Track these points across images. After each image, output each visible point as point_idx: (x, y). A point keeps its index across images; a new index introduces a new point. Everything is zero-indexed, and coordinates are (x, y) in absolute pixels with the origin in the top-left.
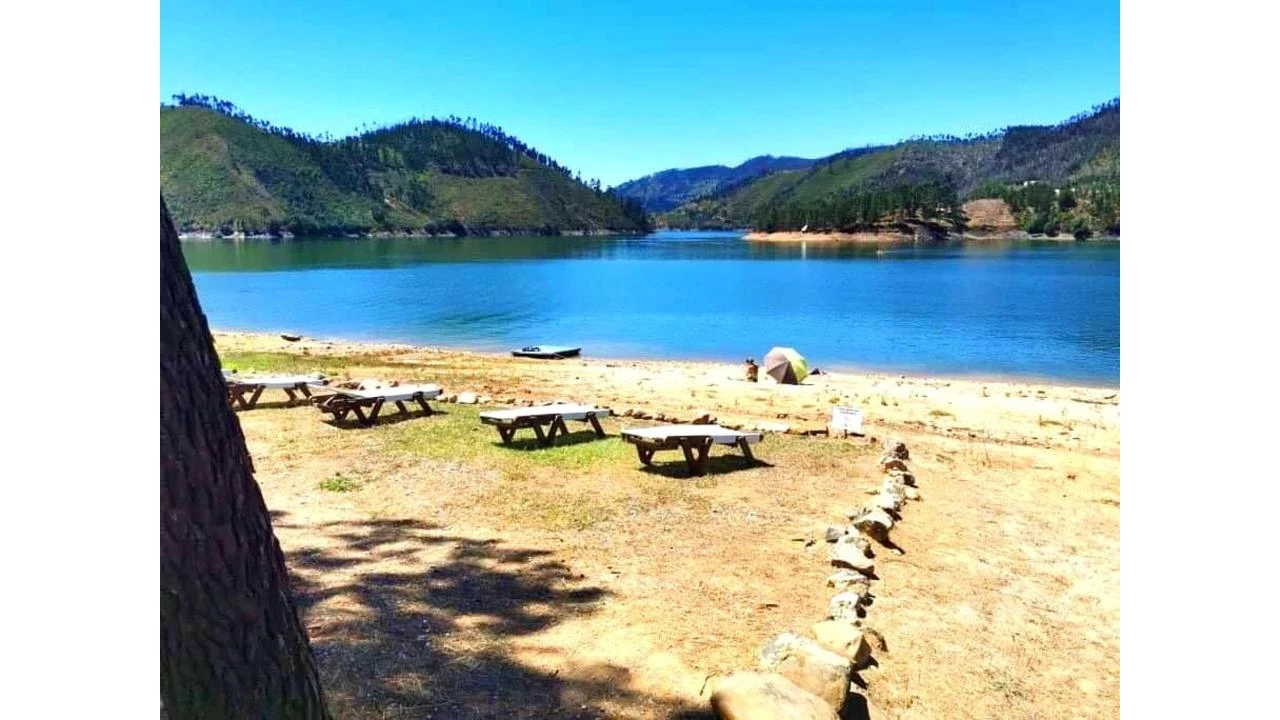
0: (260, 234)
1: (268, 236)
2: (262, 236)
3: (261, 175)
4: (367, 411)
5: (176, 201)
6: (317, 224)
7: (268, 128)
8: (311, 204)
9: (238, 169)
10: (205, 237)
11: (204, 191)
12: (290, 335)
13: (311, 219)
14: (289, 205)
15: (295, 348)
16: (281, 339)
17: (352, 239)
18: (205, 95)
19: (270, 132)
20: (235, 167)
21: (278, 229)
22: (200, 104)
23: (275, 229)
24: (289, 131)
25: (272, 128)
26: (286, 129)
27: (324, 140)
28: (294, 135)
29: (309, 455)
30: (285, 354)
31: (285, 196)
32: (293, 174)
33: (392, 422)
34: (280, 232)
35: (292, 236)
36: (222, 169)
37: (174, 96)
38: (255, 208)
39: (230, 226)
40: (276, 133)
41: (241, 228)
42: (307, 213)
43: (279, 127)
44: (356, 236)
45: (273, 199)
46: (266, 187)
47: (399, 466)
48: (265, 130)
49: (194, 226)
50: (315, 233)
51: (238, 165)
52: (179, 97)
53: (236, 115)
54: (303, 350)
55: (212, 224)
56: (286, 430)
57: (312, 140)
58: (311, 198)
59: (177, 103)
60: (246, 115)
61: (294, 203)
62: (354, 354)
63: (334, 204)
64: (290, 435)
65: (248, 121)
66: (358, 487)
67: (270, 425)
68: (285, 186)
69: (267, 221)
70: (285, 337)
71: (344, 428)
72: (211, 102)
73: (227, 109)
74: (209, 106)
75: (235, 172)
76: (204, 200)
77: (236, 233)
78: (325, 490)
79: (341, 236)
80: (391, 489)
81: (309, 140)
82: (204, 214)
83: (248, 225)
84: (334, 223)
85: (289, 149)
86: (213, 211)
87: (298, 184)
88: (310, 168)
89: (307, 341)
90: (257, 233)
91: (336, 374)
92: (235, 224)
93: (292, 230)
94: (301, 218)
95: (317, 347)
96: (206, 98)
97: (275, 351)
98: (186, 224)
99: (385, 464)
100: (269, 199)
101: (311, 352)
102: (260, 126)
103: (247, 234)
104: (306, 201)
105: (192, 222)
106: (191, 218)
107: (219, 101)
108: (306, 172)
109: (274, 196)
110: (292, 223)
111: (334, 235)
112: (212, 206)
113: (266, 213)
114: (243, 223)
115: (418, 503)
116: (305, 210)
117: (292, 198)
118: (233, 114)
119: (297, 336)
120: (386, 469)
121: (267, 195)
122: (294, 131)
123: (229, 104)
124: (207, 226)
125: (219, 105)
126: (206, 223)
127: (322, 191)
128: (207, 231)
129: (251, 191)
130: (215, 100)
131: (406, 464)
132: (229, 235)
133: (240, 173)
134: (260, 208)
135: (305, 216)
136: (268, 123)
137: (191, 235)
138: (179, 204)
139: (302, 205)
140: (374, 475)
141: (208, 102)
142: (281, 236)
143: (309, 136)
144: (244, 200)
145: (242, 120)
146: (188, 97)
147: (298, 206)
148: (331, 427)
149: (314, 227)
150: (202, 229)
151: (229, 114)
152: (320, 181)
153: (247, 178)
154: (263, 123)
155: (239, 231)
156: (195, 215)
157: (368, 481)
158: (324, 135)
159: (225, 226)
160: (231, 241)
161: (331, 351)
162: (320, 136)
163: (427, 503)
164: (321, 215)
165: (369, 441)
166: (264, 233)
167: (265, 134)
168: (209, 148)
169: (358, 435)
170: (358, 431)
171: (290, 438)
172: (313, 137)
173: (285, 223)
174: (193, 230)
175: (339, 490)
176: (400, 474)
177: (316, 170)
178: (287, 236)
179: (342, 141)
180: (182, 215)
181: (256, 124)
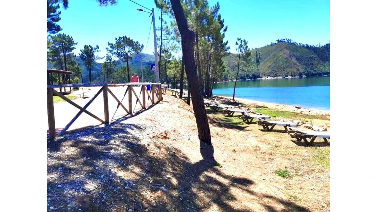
0: (296, 76)
1: (298, 77)
2: (297, 77)
3: (298, 59)
4: (309, 140)
5: (274, 68)
6: (314, 73)
7: (301, 45)
8: (312, 66)
9: (291, 58)
10: (281, 78)
11: (281, 65)
12: (297, 107)
13: (312, 71)
14: (305, 67)
15: (298, 111)
16: (295, 107)
17: (325, 76)
18: (284, 38)
19: (301, 46)
20: (290, 57)
21: (302, 74)
22: (283, 41)
23: (300, 75)
24: (307, 45)
25: (302, 45)
26: (306, 45)
27: (318, 46)
28: (309, 46)
29: (279, 155)
30: (294, 112)
31: (304, 65)
32: (307, 58)
33: (319, 146)
34: (302, 76)
35: (305, 76)
36: (287, 59)
37: (276, 40)
38: (295, 69)
39: (288, 75)
40: (303, 46)
41: (291, 75)
42: (311, 69)
43: (304, 44)
44: (326, 75)
45: (301, 66)
46: (299, 62)
47: (313, 171)
48: (300, 46)
49: (278, 75)
50: (313, 75)
51: (291, 57)
52: (277, 40)
53: (292, 43)
54: (300, 112)
55: (283, 74)
56: (277, 142)
57: (314, 47)
58: (313, 65)
59: (276, 42)
60: (295, 42)
61: (307, 66)
62: (318, 114)
63: (320, 66)
64: (278, 144)
65: (295, 44)
66: (291, 177)
67: (273, 138)
68: (305, 62)
69: (298, 72)
70: (296, 107)
71: (298, 145)
72: (286, 40)
73: (289, 42)
74: (285, 42)
75: (290, 59)
76: (281, 68)
77: (289, 76)
78: (277, 174)
79: (321, 76)
80: (305, 183)
81: (313, 47)
82: (281, 71)
83: (293, 74)
84: (319, 72)
85: (307, 50)
86: (283, 70)
87: (309, 61)
88: (313, 55)
89: (303, 109)
90: (295, 76)
91: (308, 121)
92: (289, 74)
93: (305, 75)
94: (309, 71)
95: (305, 111)
96: (284, 39)
97: (292, 111)
98: (276, 75)
99: (307, 168)
100: (300, 66)
101: (303, 112)
102: (299, 45)
103: (292, 76)
104: (311, 66)
105: (277, 74)
106: (277, 73)
107: (288, 40)
108: (312, 57)
109: (301, 65)
110: (306, 73)
111: (319, 76)
112: (283, 69)
113: (298, 70)
114: (291, 73)
115: (316, 197)
116: (310, 68)
117: (307, 65)
118: (291, 43)
119: (300, 107)
120: (307, 170)
121: (299, 65)
122: (309, 45)
123: (290, 40)
124: (281, 75)
125: (287, 41)
126: (281, 74)
127: (316, 62)
128: (281, 76)
129: (295, 64)
130: (287, 39)
131: (317, 171)
132: (287, 77)
133: (292, 59)
134: (296, 69)
135: (310, 70)
136: (301, 44)
137: (277, 77)
138: (275, 69)
139: (309, 67)
140: (300, 172)
141: (285, 40)
142: (302, 77)
143: (314, 46)
144: (292, 67)
145: (294, 44)
146: (279, 40)
147: (308, 67)
148: (294, 144)
149: (313, 73)
150: (280, 76)
151: (290, 43)
152: (316, 59)
153: (294, 60)
154: (300, 44)
155: (290, 76)
156: (279, 72)
157: (296, 175)
158: (318, 45)
159: (286, 74)
160: (288, 78)
161: (310, 113)
162: (317, 45)
163: (320, 198)
164: (315, 69)
165: (306, 154)
166: (297, 76)
167: (300, 47)
168: (284, 53)
169: (303, 149)
170: (304, 147)
171: (277, 145)
172: (315, 46)
173: (304, 73)
174: (277, 76)
175: (282, 177)
176: (313, 175)
177: (315, 56)
178: (304, 76)
179: (324, 45)
180: (275, 72)
181: (298, 44)
